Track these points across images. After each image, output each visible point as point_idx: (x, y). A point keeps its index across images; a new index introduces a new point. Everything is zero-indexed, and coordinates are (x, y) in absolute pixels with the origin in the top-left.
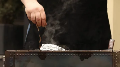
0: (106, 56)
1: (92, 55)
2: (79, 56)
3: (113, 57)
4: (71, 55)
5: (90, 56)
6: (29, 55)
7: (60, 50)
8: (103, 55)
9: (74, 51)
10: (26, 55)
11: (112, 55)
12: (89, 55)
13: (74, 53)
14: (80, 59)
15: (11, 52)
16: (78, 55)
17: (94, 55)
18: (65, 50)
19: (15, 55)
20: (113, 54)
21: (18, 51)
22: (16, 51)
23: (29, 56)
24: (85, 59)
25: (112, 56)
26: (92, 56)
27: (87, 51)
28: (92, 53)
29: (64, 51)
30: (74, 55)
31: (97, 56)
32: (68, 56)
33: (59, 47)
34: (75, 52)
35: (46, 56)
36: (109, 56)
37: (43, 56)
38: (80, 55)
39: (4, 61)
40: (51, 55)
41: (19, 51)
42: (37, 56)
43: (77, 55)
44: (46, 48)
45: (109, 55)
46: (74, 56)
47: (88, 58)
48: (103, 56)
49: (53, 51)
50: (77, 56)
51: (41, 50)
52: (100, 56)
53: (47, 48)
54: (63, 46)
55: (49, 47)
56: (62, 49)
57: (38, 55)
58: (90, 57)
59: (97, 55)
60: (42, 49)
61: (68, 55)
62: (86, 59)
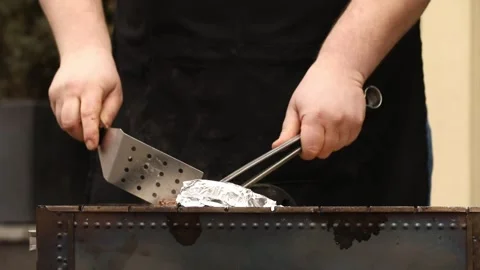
0: (440, 228)
1: (382, 225)
2: (332, 230)
3: (470, 232)
4: (301, 224)
5: (376, 230)
6: (131, 224)
7: (257, 205)
8: (429, 225)
9: (312, 209)
10: (120, 224)
11: (464, 225)
12: (370, 224)
13: (313, 216)
14: (336, 239)
15: (59, 214)
16: (330, 226)
17: (394, 224)
18: (278, 204)
19: (75, 226)
20: (470, 223)
21: (87, 208)
22: (80, 209)
23: (131, 227)
24: (355, 242)
25: (465, 228)
26: (383, 228)
27: (363, 209)
28: (384, 217)
29: (273, 209)
30: (312, 224)
31: (405, 228)
32: (290, 228)
33: (251, 193)
34: (315, 212)
35: (199, 230)
36: (452, 228)
37: (187, 228)
38: (336, 225)
39: (33, 247)
40: (221, 225)
41: (94, 208)
42: (164, 227)
43: (324, 225)
44: (201, 198)
45: (453, 225)
46: (312, 228)
47: (367, 238)
48: (429, 228)
49: (226, 209)
50: (323, 228)
51: (179, 205)
52: (417, 228)
53: (205, 195)
54: (269, 191)
55: (210, 191)
56: (262, 201)
57: (170, 224)
58: (376, 234)
59: (406, 224)
60: (186, 199)
61: (289, 224)
62: (360, 241)
